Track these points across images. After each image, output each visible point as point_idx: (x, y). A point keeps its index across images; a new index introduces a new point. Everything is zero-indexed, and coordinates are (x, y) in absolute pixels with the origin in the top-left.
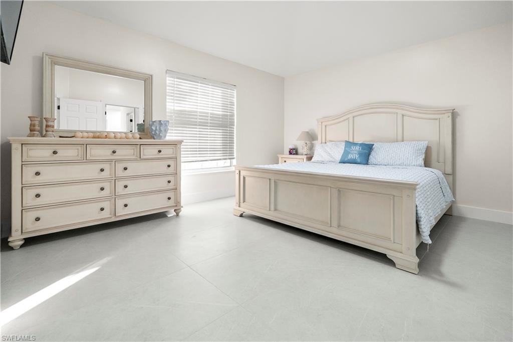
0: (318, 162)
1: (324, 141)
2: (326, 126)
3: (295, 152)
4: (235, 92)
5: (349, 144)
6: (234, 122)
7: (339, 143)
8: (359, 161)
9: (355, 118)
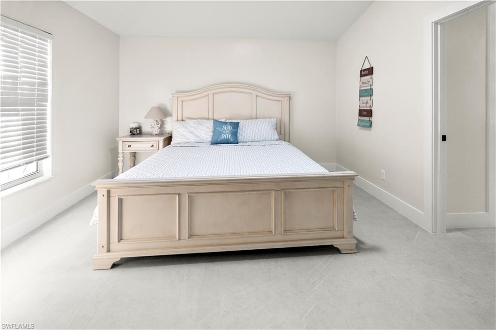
0: (182, 145)
1: (180, 118)
2: (182, 102)
3: (138, 132)
4: (49, 44)
5: (217, 123)
6: (46, 96)
7: (201, 121)
8: (232, 140)
9: (215, 95)
